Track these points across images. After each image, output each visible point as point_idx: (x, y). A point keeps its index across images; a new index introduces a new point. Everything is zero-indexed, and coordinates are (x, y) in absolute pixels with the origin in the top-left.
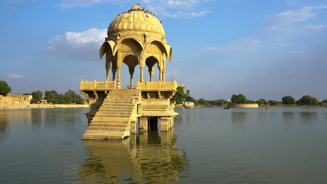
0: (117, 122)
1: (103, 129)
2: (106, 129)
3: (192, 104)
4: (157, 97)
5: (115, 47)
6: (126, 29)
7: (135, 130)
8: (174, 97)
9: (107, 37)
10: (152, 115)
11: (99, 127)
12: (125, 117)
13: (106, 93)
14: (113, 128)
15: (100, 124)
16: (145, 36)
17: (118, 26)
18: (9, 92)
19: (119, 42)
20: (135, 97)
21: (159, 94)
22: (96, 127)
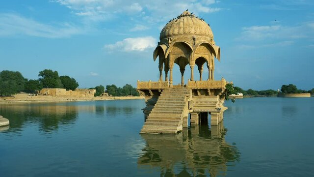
0: (170, 118)
1: (159, 124)
2: (161, 124)
3: (241, 94)
4: (207, 94)
5: (167, 50)
6: (177, 33)
7: (187, 125)
8: (223, 93)
9: (160, 41)
10: (202, 111)
11: (155, 123)
12: (178, 113)
13: (160, 91)
14: (167, 123)
15: (155, 119)
16: (194, 39)
17: (169, 31)
18: (76, 87)
19: (171, 46)
20: (187, 95)
21: (209, 91)
22: (152, 122)
